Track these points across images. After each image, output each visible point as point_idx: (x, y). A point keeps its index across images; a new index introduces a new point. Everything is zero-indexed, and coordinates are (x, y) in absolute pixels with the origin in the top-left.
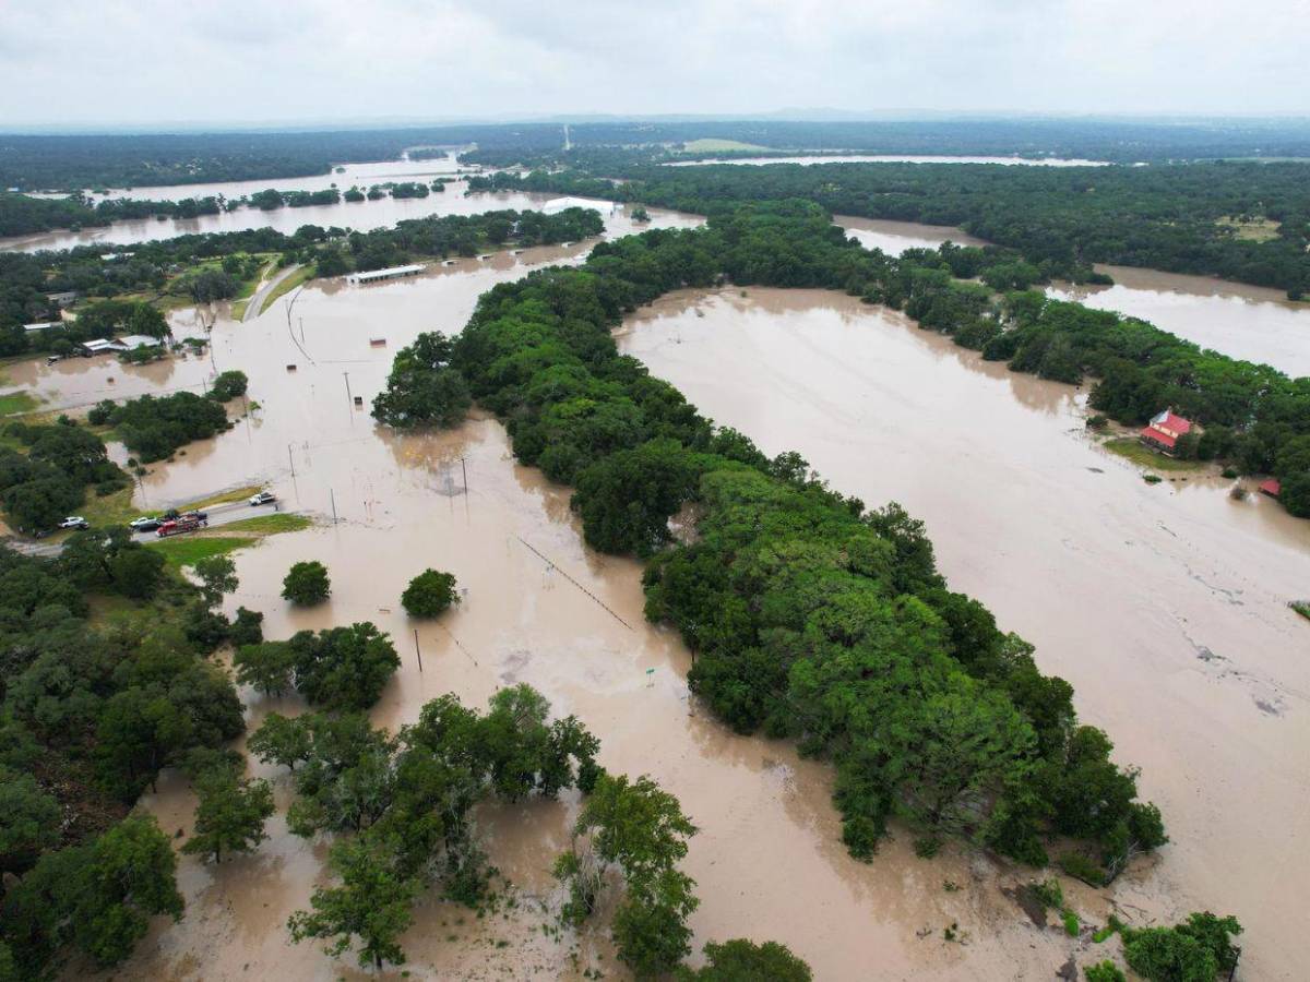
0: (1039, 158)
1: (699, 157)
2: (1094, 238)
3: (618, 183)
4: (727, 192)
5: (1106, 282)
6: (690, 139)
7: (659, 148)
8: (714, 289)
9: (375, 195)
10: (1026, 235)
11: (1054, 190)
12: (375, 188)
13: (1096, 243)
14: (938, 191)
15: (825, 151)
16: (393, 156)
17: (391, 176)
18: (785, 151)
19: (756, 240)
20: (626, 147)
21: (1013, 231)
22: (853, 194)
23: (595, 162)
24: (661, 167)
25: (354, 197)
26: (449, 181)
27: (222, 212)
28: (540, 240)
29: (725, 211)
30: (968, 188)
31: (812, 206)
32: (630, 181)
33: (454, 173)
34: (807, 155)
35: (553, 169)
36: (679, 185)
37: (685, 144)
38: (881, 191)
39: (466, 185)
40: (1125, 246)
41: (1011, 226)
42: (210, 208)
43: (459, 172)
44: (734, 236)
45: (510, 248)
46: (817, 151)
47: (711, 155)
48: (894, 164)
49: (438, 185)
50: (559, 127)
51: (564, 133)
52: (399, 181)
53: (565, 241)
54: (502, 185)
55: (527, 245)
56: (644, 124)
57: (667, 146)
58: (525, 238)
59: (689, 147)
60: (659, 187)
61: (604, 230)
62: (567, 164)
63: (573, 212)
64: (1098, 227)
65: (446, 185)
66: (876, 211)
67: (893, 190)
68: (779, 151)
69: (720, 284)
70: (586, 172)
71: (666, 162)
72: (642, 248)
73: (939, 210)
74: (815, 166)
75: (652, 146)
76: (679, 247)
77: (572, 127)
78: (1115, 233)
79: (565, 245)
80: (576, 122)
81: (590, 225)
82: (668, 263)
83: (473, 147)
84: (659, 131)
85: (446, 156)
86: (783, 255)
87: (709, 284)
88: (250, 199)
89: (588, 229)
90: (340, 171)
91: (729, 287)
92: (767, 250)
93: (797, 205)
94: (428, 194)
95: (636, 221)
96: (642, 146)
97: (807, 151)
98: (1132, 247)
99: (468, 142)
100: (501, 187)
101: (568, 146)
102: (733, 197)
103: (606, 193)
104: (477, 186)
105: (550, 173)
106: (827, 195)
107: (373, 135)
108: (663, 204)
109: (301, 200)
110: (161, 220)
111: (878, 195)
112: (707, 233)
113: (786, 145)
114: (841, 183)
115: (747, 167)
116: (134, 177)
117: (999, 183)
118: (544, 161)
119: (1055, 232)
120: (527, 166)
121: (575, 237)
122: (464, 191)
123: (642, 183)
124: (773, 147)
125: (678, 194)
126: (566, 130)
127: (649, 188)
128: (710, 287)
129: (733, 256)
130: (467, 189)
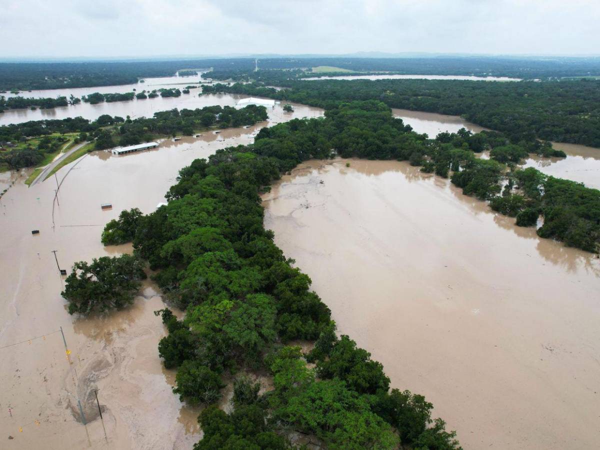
0: (485, 76)
1: (319, 75)
2: (544, 126)
3: (278, 89)
4: (334, 95)
5: (561, 155)
6: (315, 66)
7: (300, 71)
8: (329, 161)
9: (153, 95)
10: (503, 123)
11: (507, 95)
12: (154, 92)
13: (547, 129)
14: (447, 96)
15: (381, 72)
16: (171, 74)
17: (164, 85)
18: (361, 72)
19: (354, 129)
20: (284, 70)
21: (496, 121)
22: (401, 97)
23: (268, 78)
24: (300, 81)
25: (142, 97)
26: (194, 87)
27: (69, 105)
28: (231, 124)
29: (333, 107)
30: (462, 94)
31: (381, 104)
32: (285, 88)
33: (197, 83)
34: (372, 74)
35: (247, 81)
36: (309, 91)
37: (313, 68)
38: (417, 95)
39: (200, 90)
40: (564, 131)
41: (494, 117)
42: (62, 103)
43: (200, 83)
44: (341, 125)
45: (213, 129)
46: (377, 72)
47: (325, 74)
48: (418, 80)
49: (186, 90)
50: (253, 60)
51: (255, 63)
52: (168, 88)
53: (245, 125)
54: (218, 90)
55: (223, 127)
56: (294, 59)
57: (304, 69)
58: (222, 123)
59: (314, 70)
60: (299, 92)
61: (267, 118)
62: (255, 79)
63: (251, 107)
64: (545, 119)
65: (190, 90)
66: (414, 107)
67: (422, 95)
68: (358, 72)
69: (333, 157)
70: (263, 83)
71: (303, 77)
72: (287, 132)
73: (449, 107)
74: (378, 81)
75: (297, 69)
76: (309, 134)
77: (259, 60)
78: (556, 123)
79: (245, 127)
80: (262, 58)
81: (260, 115)
82: (302, 144)
83: (212, 70)
84: (300, 62)
85: (197, 74)
86: (371, 139)
87: (327, 157)
88: (87, 97)
89: (259, 117)
90: (142, 82)
91: (338, 159)
92: (361, 136)
93: (373, 104)
94: (180, 95)
95: (286, 111)
96: (292, 70)
97: (371, 72)
98: (567, 131)
99: (209, 67)
100: (218, 91)
101: (257, 69)
102: (338, 98)
103: (271, 95)
104: (207, 91)
105: (245, 83)
106: (387, 97)
107: (165, 63)
108: (301, 101)
109: (113, 98)
110: (34, 109)
111: (415, 97)
112: (325, 121)
113: (361, 69)
114: (394, 91)
115: (343, 81)
116: (35, 85)
117: (477, 91)
118: (243, 77)
119: (521, 122)
120: (234, 79)
121: (251, 122)
122: (199, 93)
123: (290, 89)
124: (354, 70)
125: (309, 96)
126: (256, 62)
127: (294, 93)
128: (327, 159)
129: (340, 139)
130: (201, 92)
